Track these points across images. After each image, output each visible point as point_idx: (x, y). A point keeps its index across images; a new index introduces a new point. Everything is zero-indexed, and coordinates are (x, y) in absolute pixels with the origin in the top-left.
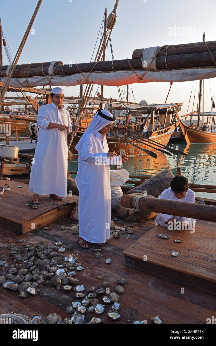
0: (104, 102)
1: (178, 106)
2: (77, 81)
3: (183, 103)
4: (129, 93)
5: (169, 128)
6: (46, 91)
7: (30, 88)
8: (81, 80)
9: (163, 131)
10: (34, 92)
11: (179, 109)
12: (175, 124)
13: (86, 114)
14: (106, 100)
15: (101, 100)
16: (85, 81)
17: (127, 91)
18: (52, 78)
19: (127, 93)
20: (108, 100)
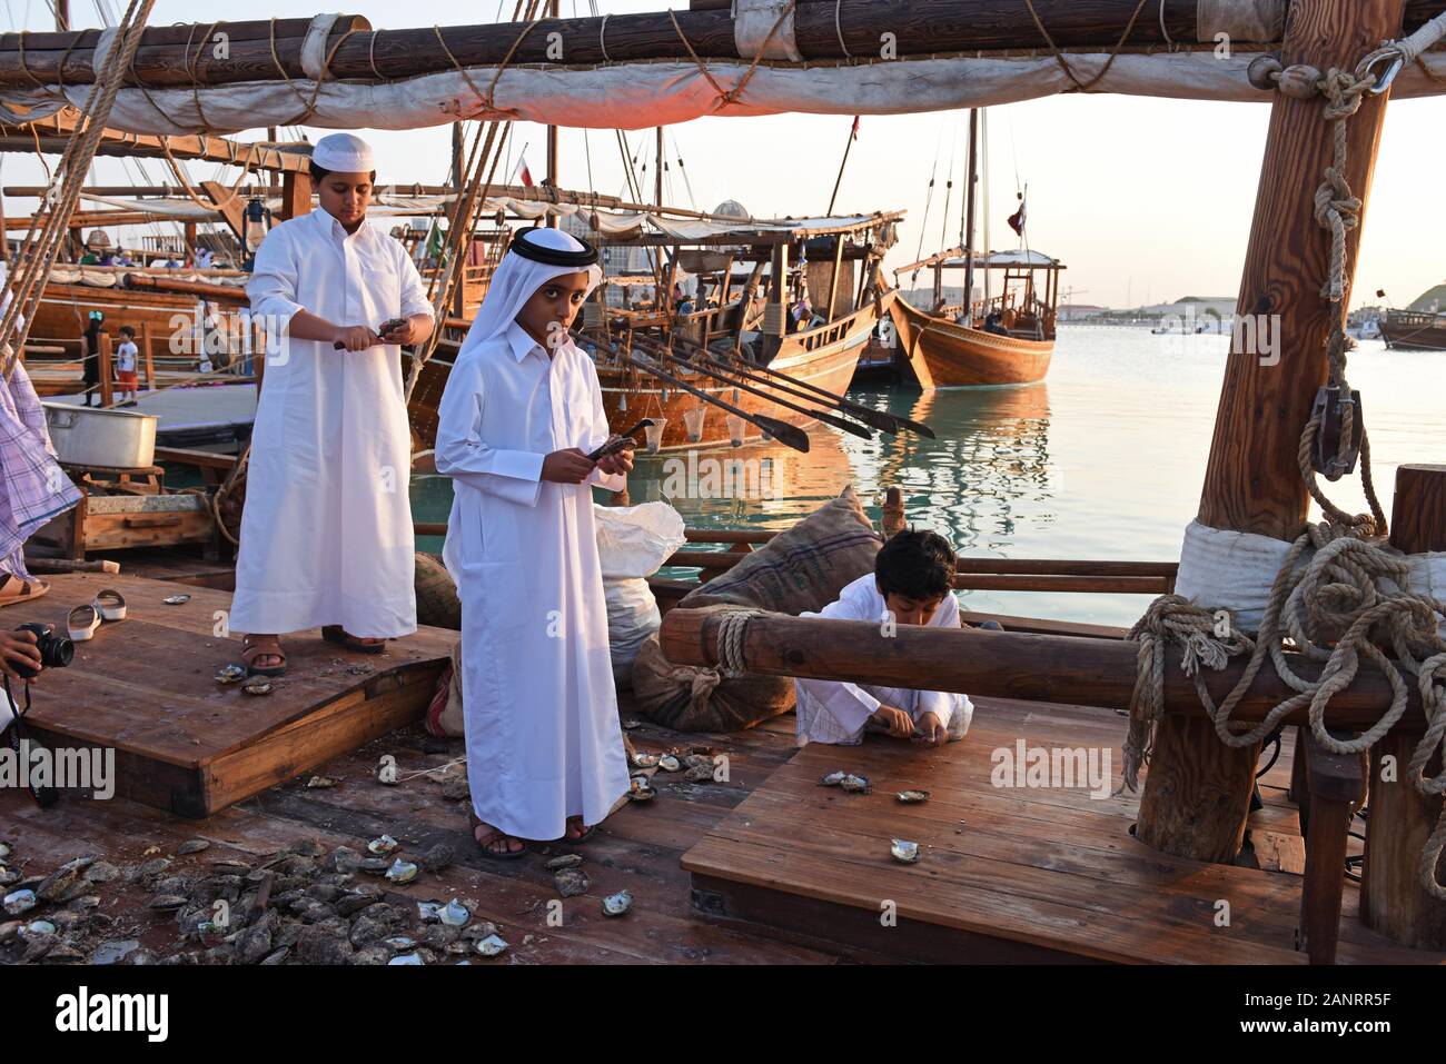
0: (561, 207)
1: (885, 227)
2: (442, 104)
3: (905, 211)
4: (666, 169)
5: (852, 322)
6: (281, 154)
7: (207, 141)
8: (457, 102)
9: (826, 333)
10: (226, 156)
11: (890, 238)
12: (873, 305)
13: (476, 264)
14: (574, 198)
15: (547, 201)
16: (478, 106)
17: (658, 160)
18: (318, 91)
19: (659, 167)
20: (581, 199)
